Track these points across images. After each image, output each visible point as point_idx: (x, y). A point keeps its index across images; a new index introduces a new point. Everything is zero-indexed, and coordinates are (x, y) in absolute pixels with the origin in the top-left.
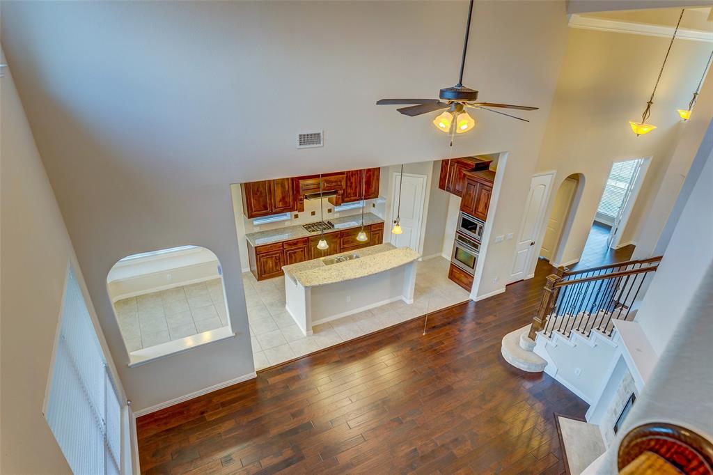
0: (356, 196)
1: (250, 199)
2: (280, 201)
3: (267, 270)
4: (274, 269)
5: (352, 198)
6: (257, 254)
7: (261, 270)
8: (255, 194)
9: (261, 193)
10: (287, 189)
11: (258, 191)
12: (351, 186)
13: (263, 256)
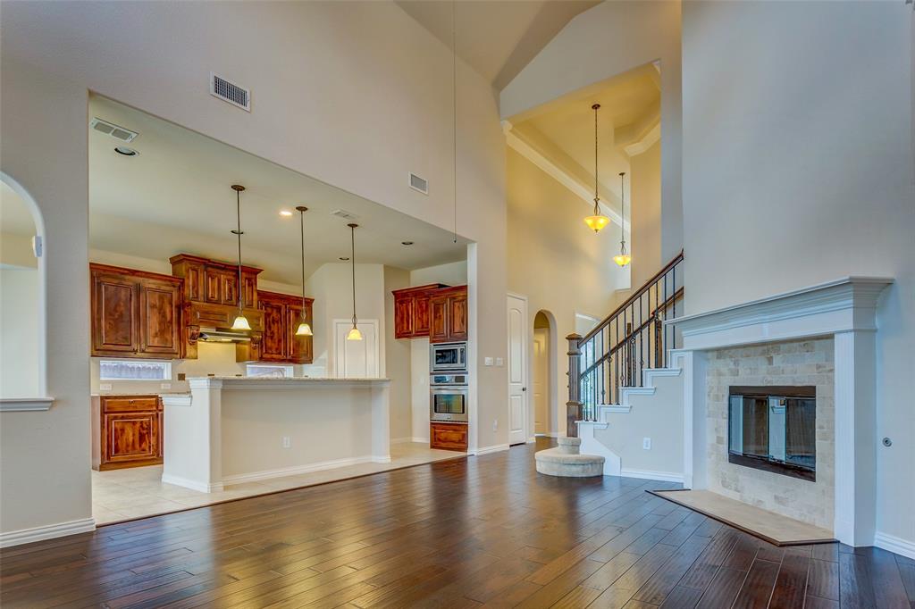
0: (280, 353)
1: (99, 320)
2: (156, 335)
3: (122, 445)
4: (137, 446)
5: (275, 356)
6: (103, 413)
7: (109, 446)
8: (109, 314)
9: (121, 315)
10: (169, 318)
11: (115, 310)
12: (272, 338)
13: (115, 418)
